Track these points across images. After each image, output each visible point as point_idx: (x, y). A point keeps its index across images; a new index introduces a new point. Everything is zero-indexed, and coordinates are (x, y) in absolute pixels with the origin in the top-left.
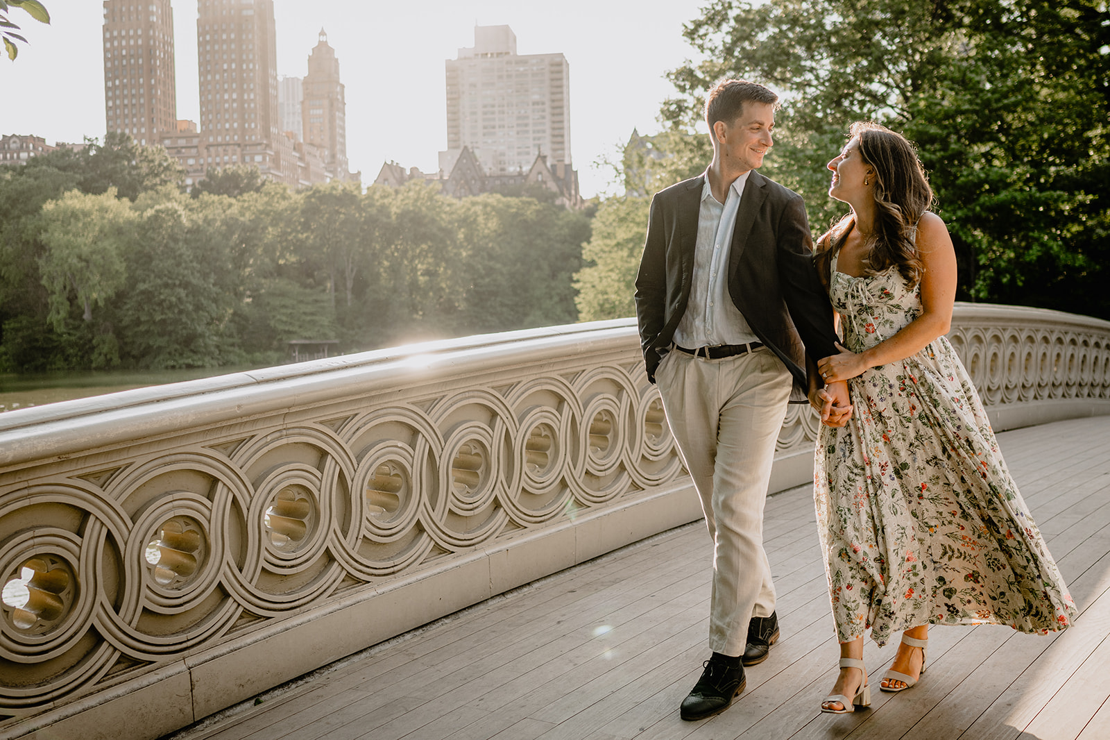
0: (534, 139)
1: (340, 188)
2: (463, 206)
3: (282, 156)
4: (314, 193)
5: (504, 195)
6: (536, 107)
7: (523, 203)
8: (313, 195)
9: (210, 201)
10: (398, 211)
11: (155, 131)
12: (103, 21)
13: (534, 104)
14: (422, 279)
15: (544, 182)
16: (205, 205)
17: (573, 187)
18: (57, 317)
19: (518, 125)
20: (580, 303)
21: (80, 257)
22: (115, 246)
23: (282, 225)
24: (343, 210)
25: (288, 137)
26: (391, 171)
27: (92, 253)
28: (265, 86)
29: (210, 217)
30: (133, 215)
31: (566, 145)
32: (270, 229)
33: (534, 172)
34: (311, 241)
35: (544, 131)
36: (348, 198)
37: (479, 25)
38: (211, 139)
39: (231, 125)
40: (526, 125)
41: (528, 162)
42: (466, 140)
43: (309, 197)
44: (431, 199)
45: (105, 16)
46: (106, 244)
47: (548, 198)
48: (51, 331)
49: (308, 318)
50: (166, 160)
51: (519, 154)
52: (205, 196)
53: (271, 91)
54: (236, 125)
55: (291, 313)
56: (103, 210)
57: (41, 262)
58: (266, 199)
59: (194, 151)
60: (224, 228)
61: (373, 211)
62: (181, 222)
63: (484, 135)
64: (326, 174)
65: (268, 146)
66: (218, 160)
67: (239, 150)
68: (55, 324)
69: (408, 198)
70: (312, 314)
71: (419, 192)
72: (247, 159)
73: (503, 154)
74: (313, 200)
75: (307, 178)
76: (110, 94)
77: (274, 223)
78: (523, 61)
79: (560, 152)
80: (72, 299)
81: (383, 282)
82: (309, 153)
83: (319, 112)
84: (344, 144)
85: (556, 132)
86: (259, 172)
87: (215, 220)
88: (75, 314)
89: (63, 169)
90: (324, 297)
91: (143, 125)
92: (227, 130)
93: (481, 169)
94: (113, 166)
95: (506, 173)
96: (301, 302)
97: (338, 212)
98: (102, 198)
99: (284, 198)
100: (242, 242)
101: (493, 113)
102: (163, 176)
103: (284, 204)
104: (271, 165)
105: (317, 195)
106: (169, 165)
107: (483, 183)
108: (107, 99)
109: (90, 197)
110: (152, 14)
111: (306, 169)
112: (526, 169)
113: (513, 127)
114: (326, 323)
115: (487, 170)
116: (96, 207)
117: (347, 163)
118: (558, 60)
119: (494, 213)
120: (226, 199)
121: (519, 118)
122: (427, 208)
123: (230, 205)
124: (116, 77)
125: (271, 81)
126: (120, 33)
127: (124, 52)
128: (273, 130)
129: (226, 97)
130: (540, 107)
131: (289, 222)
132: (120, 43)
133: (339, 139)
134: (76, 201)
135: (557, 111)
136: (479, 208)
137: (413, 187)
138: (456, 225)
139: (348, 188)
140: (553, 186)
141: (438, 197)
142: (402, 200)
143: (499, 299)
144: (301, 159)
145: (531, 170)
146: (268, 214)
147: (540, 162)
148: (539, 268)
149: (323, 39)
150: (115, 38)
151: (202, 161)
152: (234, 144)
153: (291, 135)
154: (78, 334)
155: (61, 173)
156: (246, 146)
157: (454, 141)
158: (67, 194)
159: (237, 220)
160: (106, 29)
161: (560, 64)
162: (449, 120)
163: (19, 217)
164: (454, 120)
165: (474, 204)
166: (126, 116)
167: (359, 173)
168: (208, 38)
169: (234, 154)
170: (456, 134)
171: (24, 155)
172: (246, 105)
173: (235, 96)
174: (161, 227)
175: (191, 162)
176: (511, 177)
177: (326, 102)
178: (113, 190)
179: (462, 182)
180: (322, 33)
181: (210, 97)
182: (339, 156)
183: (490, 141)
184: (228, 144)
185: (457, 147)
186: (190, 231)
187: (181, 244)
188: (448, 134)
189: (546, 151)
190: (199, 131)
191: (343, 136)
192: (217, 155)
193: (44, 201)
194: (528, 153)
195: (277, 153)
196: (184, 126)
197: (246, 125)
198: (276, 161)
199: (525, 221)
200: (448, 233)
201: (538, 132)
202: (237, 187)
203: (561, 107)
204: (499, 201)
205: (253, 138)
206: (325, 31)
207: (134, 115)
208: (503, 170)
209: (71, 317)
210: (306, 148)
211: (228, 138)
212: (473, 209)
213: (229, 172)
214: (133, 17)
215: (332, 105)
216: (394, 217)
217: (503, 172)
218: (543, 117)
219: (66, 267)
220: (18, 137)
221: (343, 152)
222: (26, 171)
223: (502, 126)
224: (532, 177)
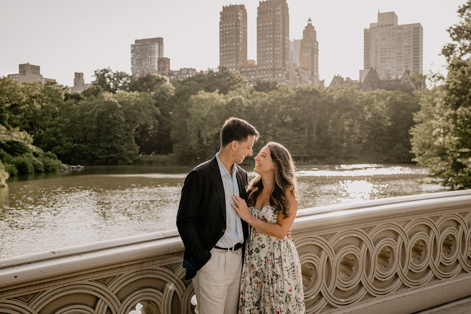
0: (405, 63)
1: (312, 88)
2: (367, 95)
3: (290, 74)
4: (300, 91)
5: (387, 90)
6: (406, 48)
7: (395, 93)
8: (299, 91)
9: (256, 94)
10: (337, 98)
11: (238, 65)
12: (219, 20)
13: (405, 47)
14: (347, 129)
15: (408, 83)
16: (255, 96)
17: (423, 85)
18: (194, 143)
19: (397, 57)
20: (412, 142)
21: (202, 118)
22: (216, 114)
23: (286, 104)
24: (312, 98)
25: (293, 66)
26: (338, 79)
27: (207, 116)
28: (284, 44)
29: (255, 101)
30: (224, 101)
31: (420, 65)
32: (281, 106)
33: (404, 79)
34: (298, 112)
35: (409, 60)
36: (315, 93)
37: (381, 12)
38: (261, 68)
39: (269, 61)
40: (401, 57)
41: (401, 74)
42: (372, 65)
43: (298, 92)
44: (352, 92)
45: (221, 18)
46: (212, 113)
47: (410, 91)
48: (191, 148)
49: (295, 145)
50: (240, 77)
51: (397, 70)
52: (255, 93)
53: (287, 46)
54: (271, 61)
55: (288, 143)
56: (213, 99)
57: (187, 120)
58: (280, 93)
59: (254, 73)
60: (261, 106)
61: (325, 98)
62: (243, 104)
63: (381, 62)
64: (309, 81)
65: (284, 70)
66: (263, 76)
67: (272, 72)
68: (193, 146)
69: (342, 92)
70: (297, 143)
71: (347, 89)
72: (276, 75)
73: (389, 71)
74: (300, 93)
75: (301, 83)
76: (221, 50)
77: (283, 104)
78: (401, 27)
79: (417, 69)
80: (199, 136)
81: (329, 130)
82: (302, 72)
83: (307, 54)
84: (317, 68)
85: (416, 60)
86: (278, 81)
87: (257, 102)
88: (200, 141)
89: (199, 82)
90: (303, 136)
91: (234, 62)
92: (268, 63)
93: (378, 77)
94: (219, 80)
95: (391, 79)
96: (292, 138)
97: (311, 99)
98: (213, 94)
99: (287, 92)
100: (268, 112)
101: (385, 52)
102: (238, 84)
103: (287, 95)
104: (286, 78)
105: (302, 91)
106: (241, 79)
107: (379, 84)
108: (220, 52)
109: (208, 93)
110: (239, 16)
111: (300, 79)
112: (400, 77)
113: (395, 58)
114: (302, 148)
115: (381, 78)
116: (210, 98)
117: (318, 76)
118: (417, 26)
119: (381, 98)
120: (263, 93)
121: (397, 54)
122: (350, 96)
123: (265, 96)
124: (224, 43)
125: (286, 42)
126: (226, 25)
127: (227, 33)
128: (287, 63)
129: (268, 49)
130: (408, 48)
131: (289, 103)
132: (226, 29)
133: (315, 66)
134: (202, 95)
135: (416, 50)
136: (374, 96)
137: (344, 87)
138: (364, 104)
139: (315, 88)
140: (412, 85)
141: (356, 91)
142: (339, 93)
143: (383, 137)
144: (299, 75)
145: (402, 78)
146: (280, 100)
147: (407, 74)
148: (402, 123)
149: (310, 22)
150: (224, 27)
151: (257, 77)
152: (270, 69)
153: (295, 65)
154: (202, 150)
155: (199, 84)
156: (275, 70)
157: (366, 65)
158: (200, 92)
159: (267, 103)
160: (221, 23)
161: (418, 28)
162: (365, 56)
163: (181, 102)
164: (367, 56)
165: (372, 94)
166: (227, 59)
167: (324, 80)
168: (261, 25)
169: (270, 73)
170: (368, 62)
171: (187, 76)
172: (276, 53)
173: (271, 49)
174: (235, 106)
175: (253, 77)
176: (393, 81)
177: (310, 50)
178: (217, 91)
179: (370, 84)
180: (310, 20)
181: (261, 50)
182: (315, 73)
183: (384, 65)
184: (268, 70)
185: (368, 68)
186: (247, 108)
187: (242, 113)
188: (364, 62)
189: (410, 68)
190: (256, 64)
191: (317, 65)
192: (263, 74)
193: (191, 95)
194: (401, 70)
195: (288, 73)
196: (251, 62)
197: (276, 61)
198: (287, 76)
199: (396, 102)
200: (360, 108)
201: (407, 60)
202: (268, 88)
203: (418, 48)
204: (384, 93)
205: (278, 66)
206: (311, 19)
207: (230, 59)
208: (389, 78)
209: (199, 143)
210: (301, 70)
211: (268, 67)
212: (372, 97)
213: (266, 82)
214: (231, 18)
215: (312, 51)
216: (335, 101)
217: (389, 79)
218: (409, 53)
219: (196, 122)
220: (186, 69)
221: (317, 71)
222: (185, 83)
223: (389, 58)
224: (403, 80)
